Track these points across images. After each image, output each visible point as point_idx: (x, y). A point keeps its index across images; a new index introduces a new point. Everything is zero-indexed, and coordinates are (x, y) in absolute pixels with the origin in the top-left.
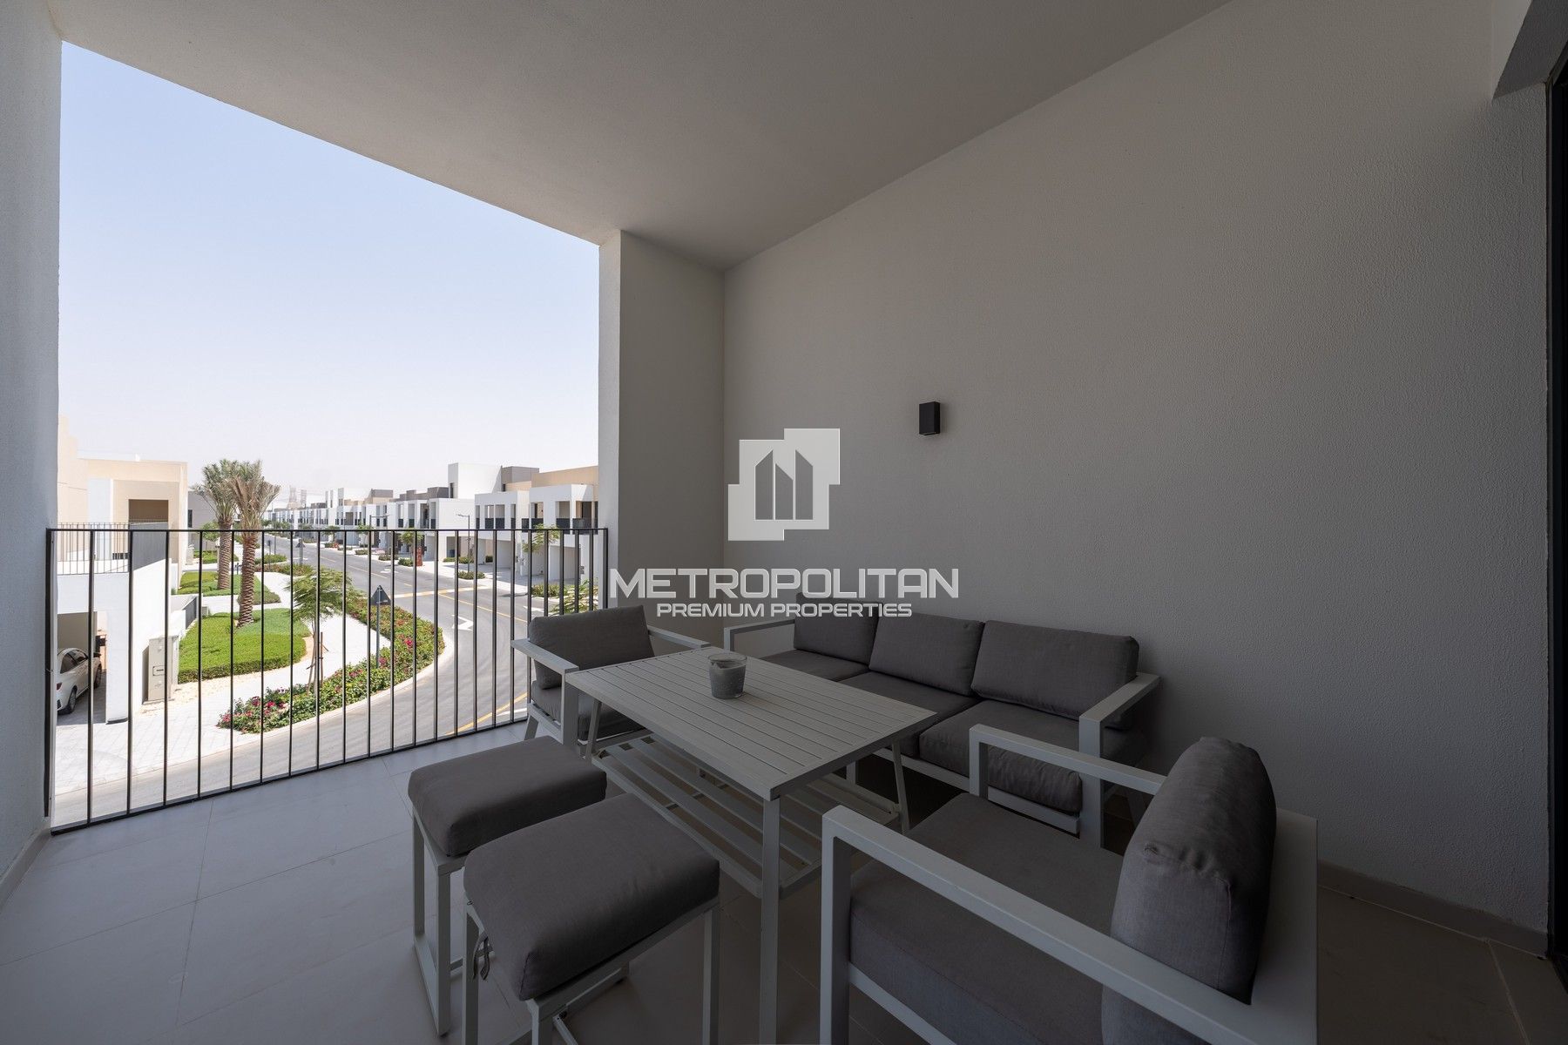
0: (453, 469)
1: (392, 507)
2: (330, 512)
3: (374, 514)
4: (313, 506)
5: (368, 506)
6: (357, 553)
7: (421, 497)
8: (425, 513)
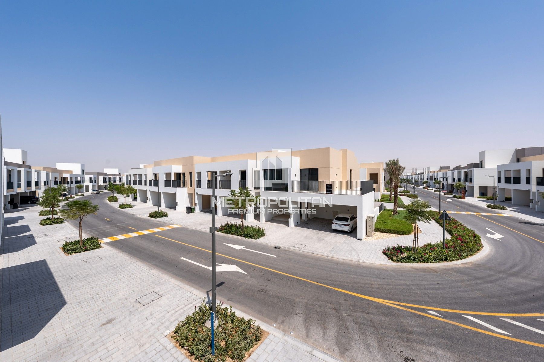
0: (482, 154)
1: (450, 174)
2: (425, 176)
3: (442, 176)
4: (419, 174)
5: (439, 173)
6: (435, 191)
7: (464, 168)
8: (466, 174)
